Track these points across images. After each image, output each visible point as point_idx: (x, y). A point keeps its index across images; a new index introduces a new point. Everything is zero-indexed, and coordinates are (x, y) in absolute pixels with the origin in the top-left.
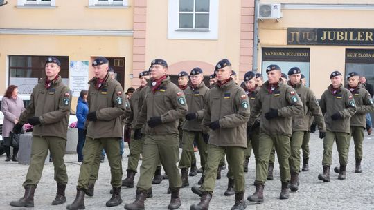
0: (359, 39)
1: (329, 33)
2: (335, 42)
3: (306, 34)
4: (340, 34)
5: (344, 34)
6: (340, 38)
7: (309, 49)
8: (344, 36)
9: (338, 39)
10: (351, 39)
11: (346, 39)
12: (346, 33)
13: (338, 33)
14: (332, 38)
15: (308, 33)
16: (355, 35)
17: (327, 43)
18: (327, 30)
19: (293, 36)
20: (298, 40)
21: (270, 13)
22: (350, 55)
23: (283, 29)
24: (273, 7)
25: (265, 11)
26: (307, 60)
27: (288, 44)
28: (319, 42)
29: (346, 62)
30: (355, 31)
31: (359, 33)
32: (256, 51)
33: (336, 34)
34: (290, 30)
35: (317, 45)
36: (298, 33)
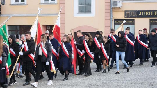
0: (155, 15)
1: (143, 12)
2: (145, 16)
3: (132, 13)
4: (147, 13)
5: (149, 12)
6: (147, 14)
7: (134, 19)
8: (149, 13)
9: (146, 15)
10: (152, 15)
11: (150, 15)
12: (150, 12)
13: (146, 12)
14: (144, 14)
15: (133, 13)
16: (154, 13)
17: (142, 16)
18: (142, 11)
19: (127, 14)
20: (129, 16)
21: (117, 5)
22: (152, 22)
23: (123, 11)
24: (118, 2)
25: (115, 4)
26: (133, 24)
27: (125, 17)
28: (138, 16)
29: (150, 24)
30: (154, 11)
31: (155, 12)
32: (111, 21)
33: (145, 13)
34: (126, 12)
35: (137, 17)
36: (129, 13)
